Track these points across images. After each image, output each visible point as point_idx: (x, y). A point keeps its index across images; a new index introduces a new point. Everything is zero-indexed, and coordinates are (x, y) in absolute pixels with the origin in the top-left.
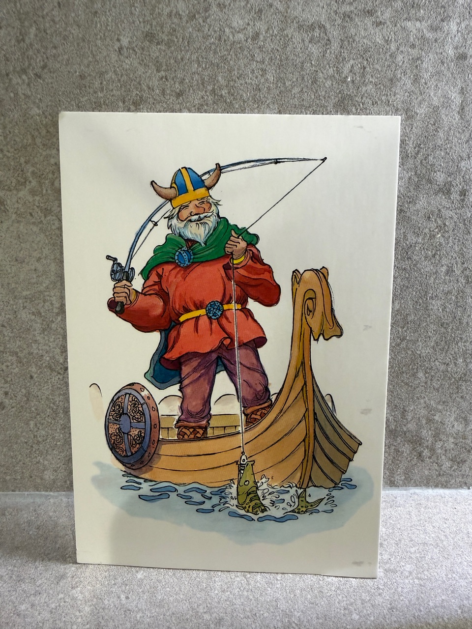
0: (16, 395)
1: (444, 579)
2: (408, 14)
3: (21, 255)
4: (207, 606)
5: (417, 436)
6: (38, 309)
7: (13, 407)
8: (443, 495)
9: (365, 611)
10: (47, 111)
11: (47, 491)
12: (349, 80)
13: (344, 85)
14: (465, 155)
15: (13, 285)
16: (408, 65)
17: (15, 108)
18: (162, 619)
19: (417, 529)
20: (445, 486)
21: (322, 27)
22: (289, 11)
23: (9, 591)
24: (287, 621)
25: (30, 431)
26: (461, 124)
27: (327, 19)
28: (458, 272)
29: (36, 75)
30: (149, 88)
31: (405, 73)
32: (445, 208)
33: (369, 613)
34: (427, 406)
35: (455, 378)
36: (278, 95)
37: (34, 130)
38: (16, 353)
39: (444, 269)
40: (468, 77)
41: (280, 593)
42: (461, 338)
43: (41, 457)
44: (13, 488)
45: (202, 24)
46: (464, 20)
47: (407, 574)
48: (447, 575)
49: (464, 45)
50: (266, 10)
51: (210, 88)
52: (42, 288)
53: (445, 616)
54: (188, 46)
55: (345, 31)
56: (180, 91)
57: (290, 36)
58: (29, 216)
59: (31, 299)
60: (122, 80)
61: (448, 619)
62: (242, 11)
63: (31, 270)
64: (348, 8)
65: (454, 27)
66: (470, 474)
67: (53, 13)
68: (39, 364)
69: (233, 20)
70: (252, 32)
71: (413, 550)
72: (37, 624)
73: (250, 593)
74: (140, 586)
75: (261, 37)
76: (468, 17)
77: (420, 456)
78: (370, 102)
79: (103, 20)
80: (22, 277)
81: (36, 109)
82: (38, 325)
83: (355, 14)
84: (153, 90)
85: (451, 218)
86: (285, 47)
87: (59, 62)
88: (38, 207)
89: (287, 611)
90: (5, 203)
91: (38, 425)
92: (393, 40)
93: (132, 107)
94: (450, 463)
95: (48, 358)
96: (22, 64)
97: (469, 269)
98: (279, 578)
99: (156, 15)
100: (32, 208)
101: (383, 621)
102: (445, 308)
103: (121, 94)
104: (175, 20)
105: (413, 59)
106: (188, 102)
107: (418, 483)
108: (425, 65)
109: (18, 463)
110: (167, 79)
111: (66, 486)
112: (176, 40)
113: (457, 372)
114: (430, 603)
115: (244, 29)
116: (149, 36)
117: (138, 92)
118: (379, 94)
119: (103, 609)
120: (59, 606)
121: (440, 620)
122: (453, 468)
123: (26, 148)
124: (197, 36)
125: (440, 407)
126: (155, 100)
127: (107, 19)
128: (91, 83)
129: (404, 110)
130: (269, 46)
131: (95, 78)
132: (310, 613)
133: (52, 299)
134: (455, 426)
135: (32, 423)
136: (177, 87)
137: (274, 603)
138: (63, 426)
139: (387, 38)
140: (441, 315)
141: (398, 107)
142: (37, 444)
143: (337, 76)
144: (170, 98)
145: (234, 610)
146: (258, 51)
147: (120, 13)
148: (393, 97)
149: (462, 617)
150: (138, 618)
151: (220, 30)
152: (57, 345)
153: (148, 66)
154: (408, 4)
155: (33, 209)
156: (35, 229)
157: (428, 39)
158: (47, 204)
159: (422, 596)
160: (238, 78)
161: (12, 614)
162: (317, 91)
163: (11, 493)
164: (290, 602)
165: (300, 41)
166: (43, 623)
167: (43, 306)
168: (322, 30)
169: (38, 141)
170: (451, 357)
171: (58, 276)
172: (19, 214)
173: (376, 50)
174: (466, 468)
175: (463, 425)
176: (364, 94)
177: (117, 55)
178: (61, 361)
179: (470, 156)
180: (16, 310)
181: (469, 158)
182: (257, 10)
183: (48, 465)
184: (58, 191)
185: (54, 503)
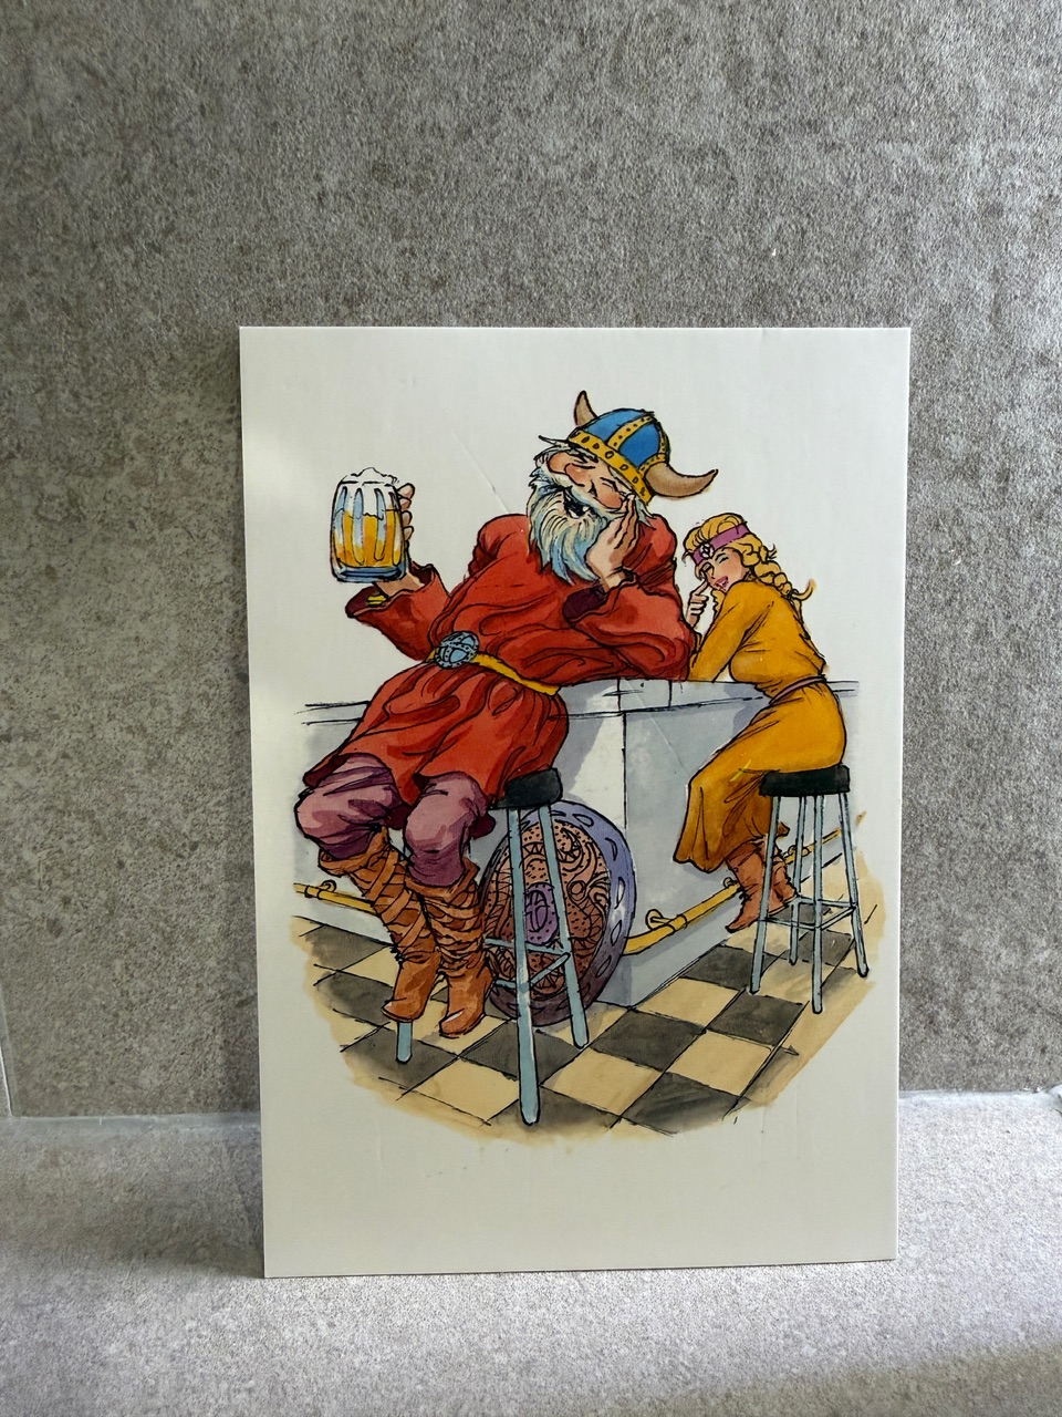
0: (88, 905)
1: (989, 1272)
2: (887, 128)
3: (107, 608)
4: (500, 1338)
5: (926, 980)
6: (139, 721)
7: (78, 931)
8: (982, 1106)
9: (828, 1340)
10: (171, 316)
11: (145, 1113)
12: (774, 254)
13: (765, 264)
14: (1005, 401)
15: (90, 671)
16: (889, 227)
17: (108, 310)
18: (407, 1365)
19: (930, 1175)
20: (984, 1086)
21: (718, 153)
22: (655, 122)
23: (79, 1318)
24: (667, 1362)
25: (114, 981)
26: (996, 339)
27: (729, 137)
28: (998, 637)
29: (151, 245)
30: (378, 272)
31: (883, 244)
32: (969, 507)
33: (837, 1342)
34: (944, 916)
35: (999, 855)
36: (633, 285)
37: (144, 354)
38: (91, 814)
39: (970, 629)
40: (1006, 250)
41: (650, 1307)
42: (1009, 772)
43: (135, 1038)
44: (71, 1108)
45: (483, 148)
46: (994, 141)
47: (912, 1264)
48: (993, 1265)
49: (996, 187)
50: (611, 120)
51: (499, 271)
52: (149, 677)
53: (993, 1344)
54: (457, 191)
55: (765, 161)
56: (440, 277)
57: (656, 171)
58: (127, 528)
59: (126, 700)
60: (324, 255)
61: (999, 1349)
62: (563, 122)
63: (129, 638)
64: (769, 116)
65: (975, 155)
66: (1035, 1060)
67: (190, 125)
68: (138, 837)
69: (545, 139)
70: (582, 162)
71: (922, 1217)
72: (145, 1381)
73: (588, 1309)
74: (356, 1300)
75: (601, 173)
76: (1002, 135)
77: (931, 1022)
78: (817, 297)
79: (288, 139)
80: (108, 653)
81: (150, 314)
82: (139, 753)
83: (785, 129)
84: (385, 274)
85: (983, 525)
86: (647, 191)
87: (198, 221)
88: (146, 509)
89: (668, 1343)
90: (79, 501)
91: (132, 968)
92: (859, 178)
93: (344, 310)
94: (996, 1036)
95: (157, 824)
96: (125, 225)
97: (1020, 628)
98: (646, 1279)
99: (394, 130)
100: (133, 511)
101: (865, 1357)
102: (975, 709)
103: (321, 282)
104: (431, 140)
105: (897, 214)
106: (454, 298)
107: (929, 1082)
108: (921, 227)
109: (85, 1053)
110: (413, 254)
111: (187, 1100)
112: (432, 178)
113: (1002, 843)
114: (962, 1321)
115: (567, 157)
116: (380, 171)
117: (355, 280)
118: (833, 281)
119: (283, 1348)
120: (189, 1344)
121: (984, 1352)
122: (1001, 1048)
123: (127, 391)
124: (474, 169)
125: (970, 917)
126: (388, 294)
127: (297, 138)
128: (262, 261)
129: (883, 313)
130: (616, 190)
131: (270, 250)
132: (714, 1345)
133: (170, 698)
134: (1003, 956)
135: (118, 964)
136: (433, 270)
137: (639, 1328)
138: (185, 968)
139: (846, 174)
140: (966, 723)
141: (872, 306)
142: (127, 1009)
143: (750, 249)
144: (419, 292)
145: (556, 1345)
146: (594, 199)
147: (322, 127)
148: (860, 288)
149: (1027, 1346)
150: (357, 1366)
151: (520, 158)
152: (177, 795)
153: (377, 230)
154: (886, 109)
155: (137, 514)
156: (140, 554)
157: (926, 177)
158: (166, 502)
159: (944, 1305)
160: (556, 253)
161: (90, 1364)
162: (710, 276)
163: (67, 1118)
164: (671, 1324)
165: (678, 181)
166: (157, 1380)
167: (150, 714)
168: (721, 158)
169: (152, 375)
170: (989, 810)
171: (184, 650)
172: (107, 524)
173: (825, 197)
174: (1027, 1046)
175: (1019, 955)
176: (803, 282)
177: (315, 207)
178: (186, 828)
179: (1015, 402)
180: (95, 722)
181: (1013, 407)
182: (592, 121)
183: (148, 1055)
184: (188, 477)
185: (162, 1139)
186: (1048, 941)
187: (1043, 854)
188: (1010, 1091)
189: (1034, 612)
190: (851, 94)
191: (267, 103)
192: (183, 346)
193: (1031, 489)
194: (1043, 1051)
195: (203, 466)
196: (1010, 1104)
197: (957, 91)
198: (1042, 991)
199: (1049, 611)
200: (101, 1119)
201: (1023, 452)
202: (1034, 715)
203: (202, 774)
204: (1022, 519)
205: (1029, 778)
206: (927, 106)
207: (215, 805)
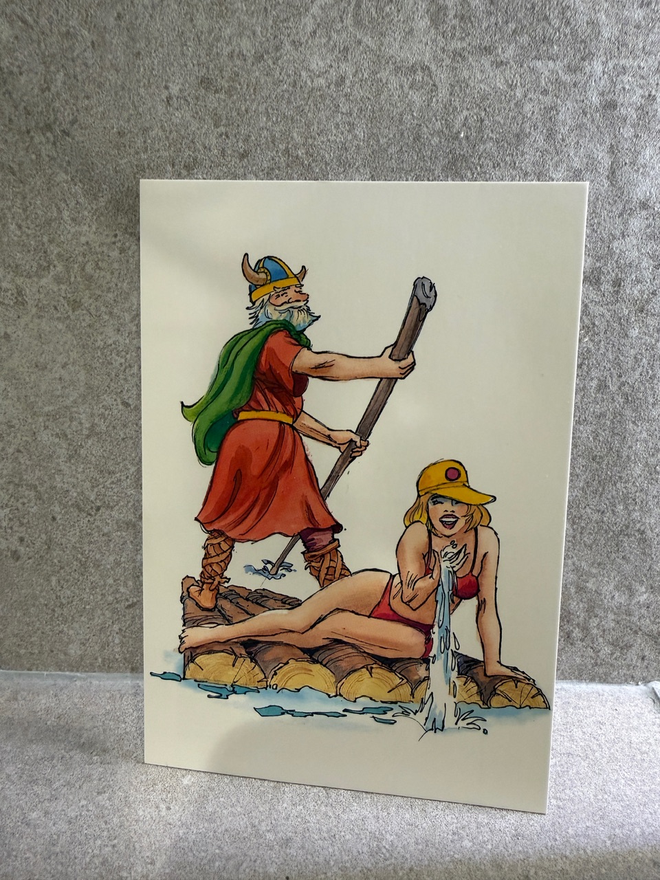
0: (35, 542)
1: (592, 800)
2: (538, 51)
3: (42, 360)
4: (271, 823)
6: (63, 430)
7: (29, 558)
8: (601, 692)
9: (481, 838)
10: (77, 176)
11: (72, 671)
12: (462, 135)
13: (457, 142)
14: (618, 233)
15: (32, 399)
16: (539, 117)
17: (38, 173)
18: (211, 836)
19: (561, 735)
20: (605, 679)
21: (426, 69)
22: (383, 49)
23: (18, 794)
24: (375, 845)
25: (52, 589)
26: (612, 191)
27: (432, 58)
28: (613, 388)
29: (63, 131)
30: (205, 148)
31: (535, 127)
32: (594, 303)
33: (486, 840)
34: (577, 569)
35: (613, 532)
36: (370, 156)
37: (61, 201)
38: (35, 487)
39: (594, 383)
40: (619, 132)
41: (369, 810)
42: (620, 477)
43: (65, 625)
44: (28, 666)
45: (272, 67)
46: (611, 58)
48: (595, 796)
49: (612, 90)
50: (354, 49)
51: (282, 147)
52: (68, 402)
53: (589, 847)
54: (255, 95)
55: (456, 73)
56: (245, 151)
57: (384, 81)
58: (52, 310)
59: (53, 417)
60: (171, 138)
61: (592, 851)
62: (323, 49)
63: (55, 378)
64: (459, 44)
65: (598, 67)
66: (638, 664)
67: (86, 54)
68: (64, 502)
69: (311, 60)
70: (336, 75)
72: (51, 836)
73: (329, 808)
74: (186, 794)
75: (347, 82)
76: (616, 54)
77: (568, 637)
78: (491, 164)
79: (147, 62)
80: (43, 388)
81: (63, 175)
82: (63, 450)
83: (469, 52)
84: (210, 149)
85: (603, 316)
86: (378, 94)
87: (92, 116)
88: (64, 298)
89: (377, 833)
90: (23, 293)
91: (62, 582)
92: (519, 84)
93: (184, 172)
94: (611, 648)
95: (75, 494)
96: (46, 119)
97: (628, 383)
99: (214, 56)
100: (57, 298)
101: (504, 850)
102: (597, 436)
103: (170, 155)
104: (238, 62)
105: (545, 108)
106: (254, 165)
107: (567, 675)
108: (561, 117)
109: (35, 632)
110: (227, 137)
111: (98, 664)
112: (239, 87)
113: (616, 524)
114: (570, 831)
115: (326, 72)
116: (206, 83)
117: (191, 153)
118: (501, 153)
119: (136, 821)
120: (81, 815)
121: (582, 852)
122: (615, 656)
123: (51, 223)
124: (266, 82)
125: (594, 571)
126: (212, 162)
127: (153, 62)
128: (132, 142)
129: (535, 174)
130: (358, 93)
131: (137, 135)
132: (406, 836)
133: (81, 416)
134: (616, 597)
135: (54, 579)
136: (240, 146)
137: (360, 822)
138: (94, 584)
139: (510, 82)
140: (592, 445)
141: (528, 170)
142: (60, 606)
143: (446, 132)
144: (231, 161)
145: (306, 830)
146: (343, 100)
147: (168, 54)
148: (520, 158)
149: (611, 850)
150: (181, 834)
151: (295, 73)
152: (87, 477)
153: (204, 121)
154: (537, 38)
155: (58, 301)
156: (60, 326)
157: (565, 84)
158: (76, 294)
159: (560, 820)
160: (319, 135)
161: (19, 823)
162: (420, 150)
163: (26, 672)
164: (381, 821)
165: (398, 87)
166: (59, 836)
167: (69, 426)
168: (427, 72)
169: (66, 214)
170: (607, 502)
171: (89, 387)
172: (41, 308)
173: (497, 98)
174: (632, 655)
175: (627, 597)
176: (482, 154)
177: (165, 106)
178: (92, 498)
179: (625, 234)
180: (36, 431)
181: (623, 236)
182: (342, 49)
183: (73, 635)
184: (89, 278)
185: (81, 687)
186: (646, 588)
187: (643, 531)
188: (621, 683)
189: (637, 373)
190: (513, 28)
191: (133, 39)
192: (84, 196)
193: (636, 292)
194: (643, 659)
195: (98, 271)
196: (620, 692)
197: (585, 25)
198: (642, 621)
199: (648, 373)
200: (45, 673)
201: (631, 267)
202: (637, 441)
203: (102, 464)
204: (630, 312)
205: (634, 482)
206: (565, 35)
207: (110, 484)
